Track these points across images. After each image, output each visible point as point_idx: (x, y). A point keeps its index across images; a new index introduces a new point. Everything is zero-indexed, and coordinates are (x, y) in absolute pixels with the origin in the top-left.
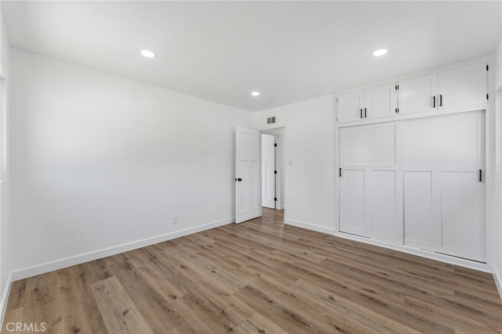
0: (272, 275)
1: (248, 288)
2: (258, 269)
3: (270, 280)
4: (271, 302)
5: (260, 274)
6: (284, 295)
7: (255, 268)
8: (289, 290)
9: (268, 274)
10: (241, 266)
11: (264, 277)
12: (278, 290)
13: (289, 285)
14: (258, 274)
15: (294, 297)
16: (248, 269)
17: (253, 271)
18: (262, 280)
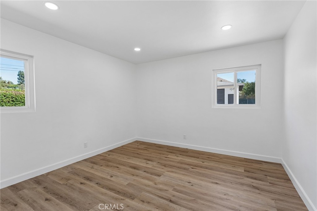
0: (146, 185)
1: (159, 176)
2: (157, 189)
3: (146, 182)
4: (145, 172)
5: (155, 185)
6: (138, 175)
7: (161, 190)
8: (135, 178)
9: (149, 186)
10: (173, 190)
11: (151, 183)
12: (141, 177)
13: (134, 180)
14: (156, 185)
15: (132, 175)
16: (165, 188)
17: (161, 186)
18: (152, 181)
